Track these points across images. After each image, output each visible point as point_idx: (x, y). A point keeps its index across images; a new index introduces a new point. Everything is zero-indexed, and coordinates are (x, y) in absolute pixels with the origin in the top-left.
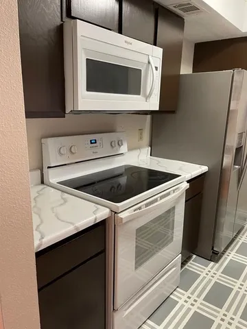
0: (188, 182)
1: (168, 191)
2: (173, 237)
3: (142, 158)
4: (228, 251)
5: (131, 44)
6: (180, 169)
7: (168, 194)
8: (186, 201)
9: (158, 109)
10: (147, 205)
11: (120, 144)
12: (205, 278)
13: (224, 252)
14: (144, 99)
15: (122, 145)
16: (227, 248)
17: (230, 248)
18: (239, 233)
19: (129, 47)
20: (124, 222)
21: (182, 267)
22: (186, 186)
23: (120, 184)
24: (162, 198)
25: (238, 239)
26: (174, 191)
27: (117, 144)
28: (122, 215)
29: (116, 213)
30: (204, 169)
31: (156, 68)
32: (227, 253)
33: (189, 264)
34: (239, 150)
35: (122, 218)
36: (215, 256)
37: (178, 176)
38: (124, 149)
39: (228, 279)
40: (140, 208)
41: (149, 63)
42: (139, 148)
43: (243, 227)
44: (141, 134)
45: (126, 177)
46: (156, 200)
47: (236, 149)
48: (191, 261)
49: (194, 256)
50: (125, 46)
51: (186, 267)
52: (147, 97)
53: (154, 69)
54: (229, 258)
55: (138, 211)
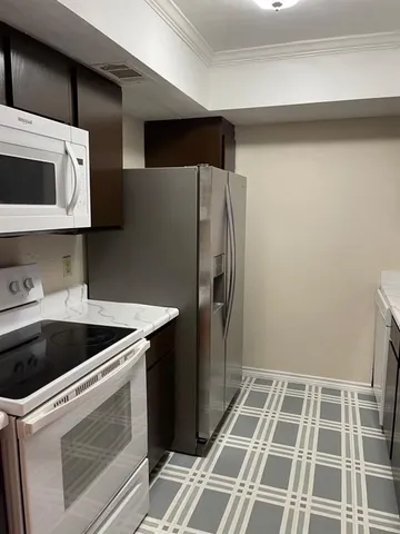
0: (148, 338)
1: (116, 358)
2: (131, 436)
3: (73, 306)
4: (221, 434)
5: (31, 123)
6: (137, 318)
7: (117, 364)
8: (147, 370)
9: (90, 226)
10: (78, 391)
11: (28, 286)
12: (189, 486)
13: (215, 436)
14: (64, 210)
15: (33, 286)
16: (218, 430)
17: (223, 428)
18: (233, 401)
19: (27, 127)
20: (34, 431)
21: (151, 479)
22: (145, 344)
23: (33, 356)
24: (104, 373)
25: (233, 412)
26: (125, 358)
27: (22, 287)
28: (30, 420)
29: (17, 417)
30: (174, 312)
31: (80, 162)
32: (219, 438)
33: (163, 470)
34: (218, 280)
35: (30, 426)
36: (201, 448)
37: (133, 330)
38: (36, 292)
39: (221, 480)
40: (66, 399)
41: (66, 152)
42: (66, 288)
43: (239, 391)
44: (68, 264)
45: (44, 342)
46: (95, 379)
47: (215, 279)
48: (167, 465)
49: (172, 454)
50: (21, 125)
51: (159, 476)
52: (69, 208)
53: (76, 162)
54: (223, 445)
55: (64, 404)
